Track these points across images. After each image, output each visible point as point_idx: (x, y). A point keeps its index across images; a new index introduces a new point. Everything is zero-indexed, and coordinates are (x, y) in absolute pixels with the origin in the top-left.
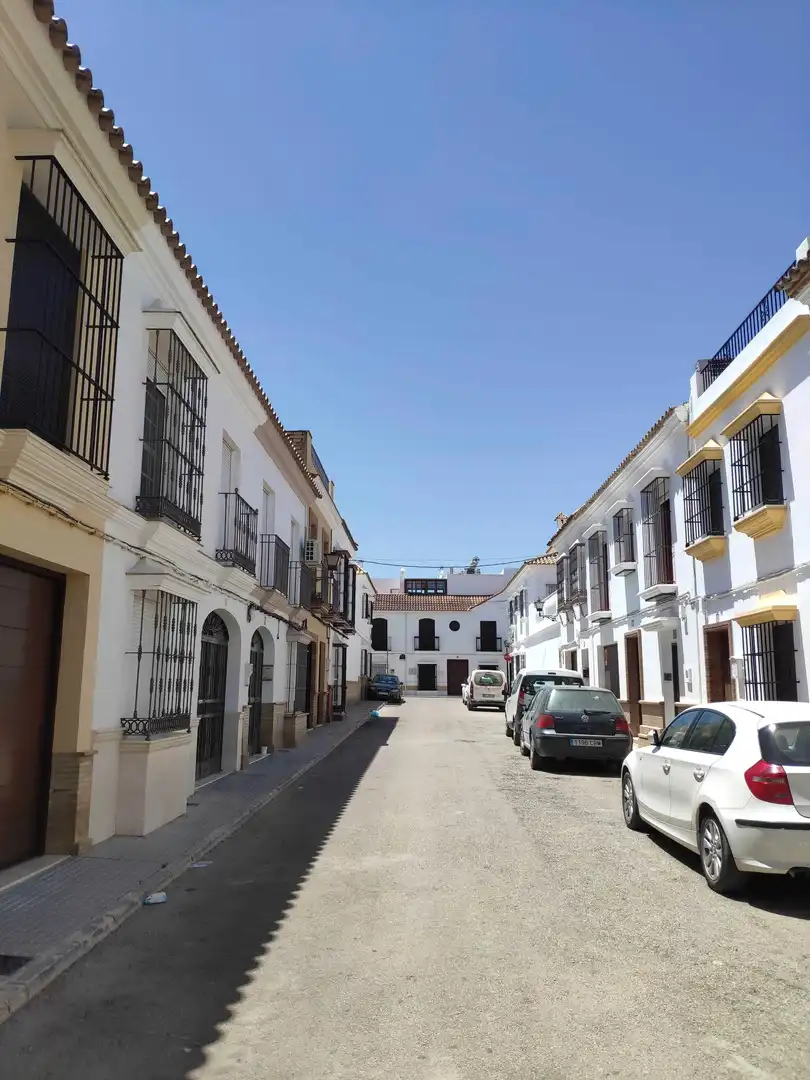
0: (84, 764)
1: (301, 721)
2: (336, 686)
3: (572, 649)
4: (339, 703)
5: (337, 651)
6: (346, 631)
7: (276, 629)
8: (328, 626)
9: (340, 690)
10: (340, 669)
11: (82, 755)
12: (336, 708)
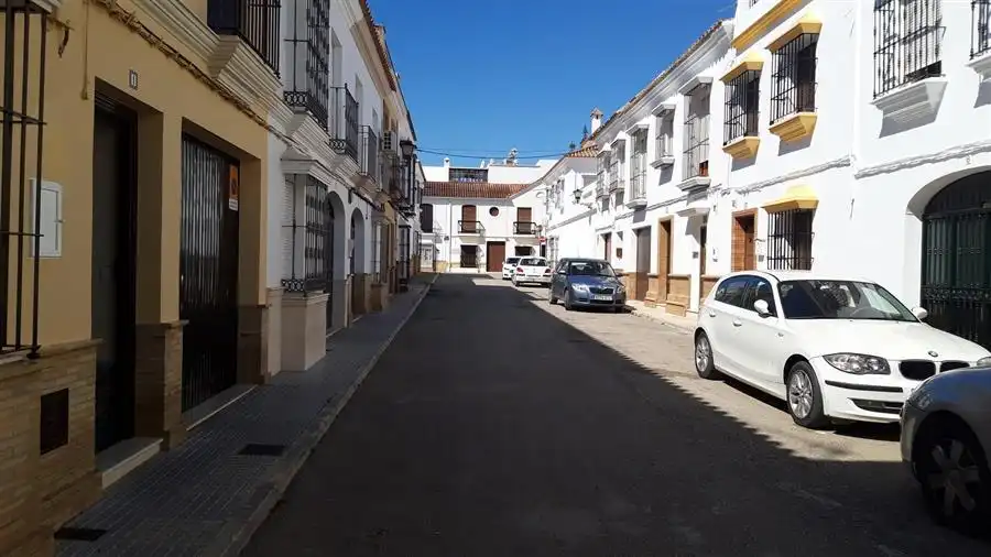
0: (264, 314)
1: (385, 291)
2: (403, 262)
3: (607, 231)
4: (405, 276)
5: (403, 232)
6: (408, 215)
7: (366, 210)
8: (396, 209)
9: (405, 265)
10: (406, 248)
11: (264, 306)
12: (402, 281)
